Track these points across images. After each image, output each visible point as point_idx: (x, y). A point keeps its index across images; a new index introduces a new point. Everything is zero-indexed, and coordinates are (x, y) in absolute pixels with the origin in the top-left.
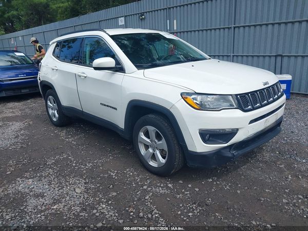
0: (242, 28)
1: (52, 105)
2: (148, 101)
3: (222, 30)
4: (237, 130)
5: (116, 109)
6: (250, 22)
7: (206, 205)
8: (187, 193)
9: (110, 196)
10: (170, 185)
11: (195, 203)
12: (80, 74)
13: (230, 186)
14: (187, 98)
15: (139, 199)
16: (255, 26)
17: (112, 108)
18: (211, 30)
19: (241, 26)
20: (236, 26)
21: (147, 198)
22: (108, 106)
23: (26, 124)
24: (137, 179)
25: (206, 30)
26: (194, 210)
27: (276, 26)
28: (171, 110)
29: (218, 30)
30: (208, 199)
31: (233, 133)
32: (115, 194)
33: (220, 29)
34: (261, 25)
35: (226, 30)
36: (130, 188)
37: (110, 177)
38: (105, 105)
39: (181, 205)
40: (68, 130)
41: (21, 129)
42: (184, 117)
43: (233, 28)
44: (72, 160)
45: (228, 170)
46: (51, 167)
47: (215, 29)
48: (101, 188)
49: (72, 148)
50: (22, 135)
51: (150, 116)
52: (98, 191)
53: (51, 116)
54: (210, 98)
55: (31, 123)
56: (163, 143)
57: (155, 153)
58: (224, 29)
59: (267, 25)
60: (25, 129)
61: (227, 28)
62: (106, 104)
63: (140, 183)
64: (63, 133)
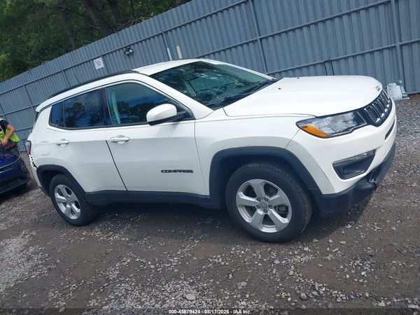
0: (270, 39)
1: (64, 198)
2: (247, 146)
3: (245, 46)
4: (374, 151)
5: (192, 172)
6: (279, 29)
7: (371, 256)
8: (335, 250)
9: (240, 288)
10: (306, 249)
11: (356, 259)
12: (116, 139)
13: (378, 225)
14: (306, 127)
15: (283, 279)
16: (286, 32)
17: (184, 171)
18: (230, 49)
19: (269, 36)
20: (262, 37)
21: (291, 273)
22: (175, 171)
23: (27, 237)
24: (258, 256)
25: (224, 50)
26: (362, 268)
27: (313, 27)
28: (288, 149)
29: (240, 48)
30: (366, 249)
31: (370, 156)
32: (244, 284)
33: (242, 45)
34: (293, 30)
35: (251, 44)
36: (258, 270)
37: (217, 265)
38: (170, 171)
39: (342, 267)
40: (101, 225)
41: (27, 247)
42: (311, 153)
43: (259, 41)
44: (144, 261)
45: (358, 209)
46: (121, 282)
47: (236, 47)
48: (218, 283)
49: (129, 247)
50: (35, 253)
51: (250, 165)
52: (218, 288)
53: (67, 214)
54: (326, 122)
55: (34, 233)
56: (280, 197)
57: (269, 213)
58: (247, 43)
59: (301, 28)
60: (32, 244)
61: (251, 42)
62: (172, 169)
63: (265, 260)
64: (97, 232)
